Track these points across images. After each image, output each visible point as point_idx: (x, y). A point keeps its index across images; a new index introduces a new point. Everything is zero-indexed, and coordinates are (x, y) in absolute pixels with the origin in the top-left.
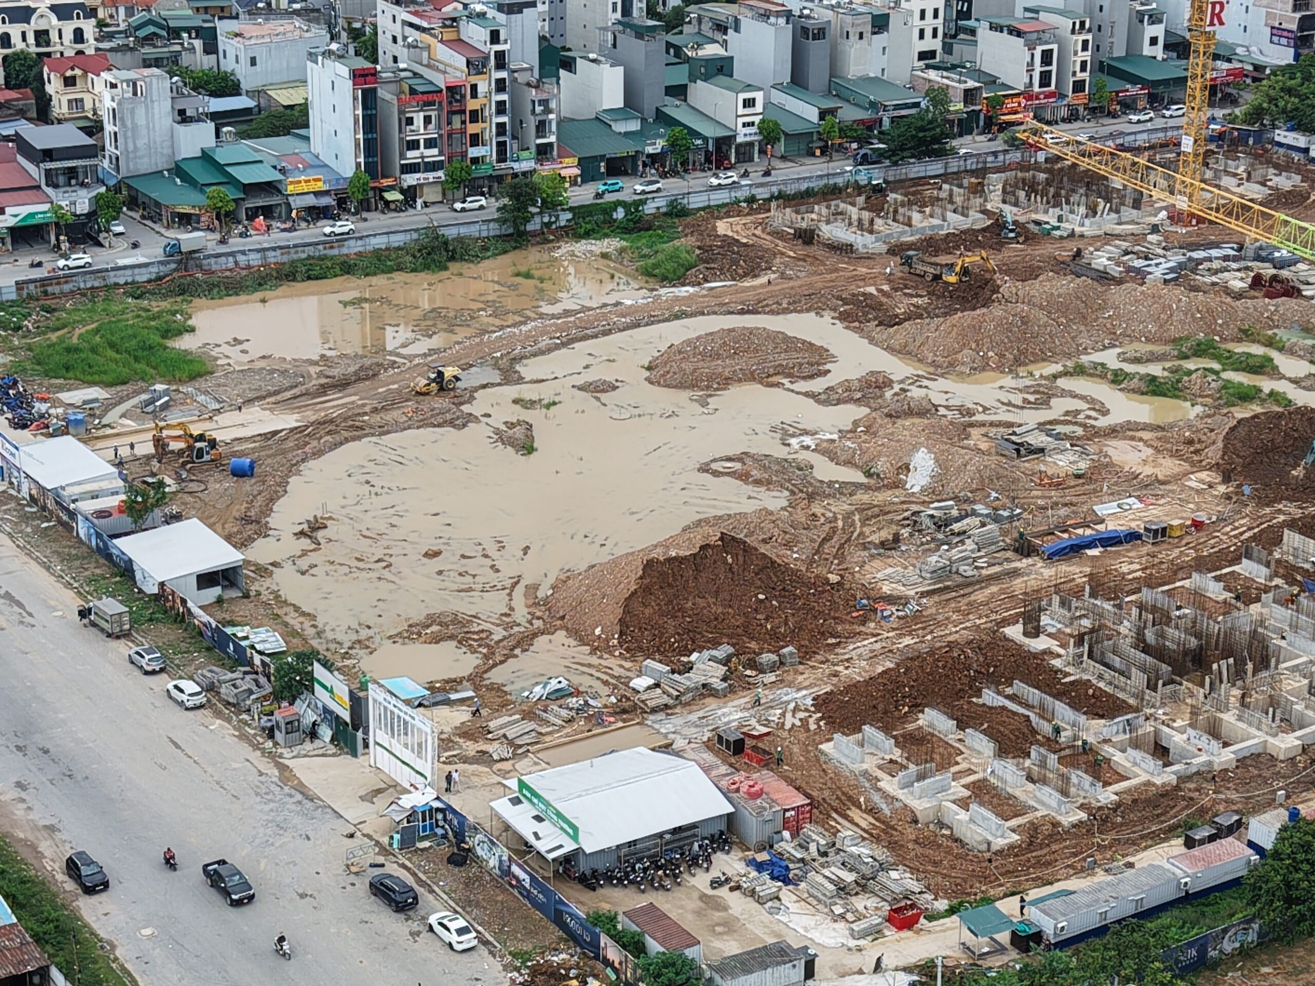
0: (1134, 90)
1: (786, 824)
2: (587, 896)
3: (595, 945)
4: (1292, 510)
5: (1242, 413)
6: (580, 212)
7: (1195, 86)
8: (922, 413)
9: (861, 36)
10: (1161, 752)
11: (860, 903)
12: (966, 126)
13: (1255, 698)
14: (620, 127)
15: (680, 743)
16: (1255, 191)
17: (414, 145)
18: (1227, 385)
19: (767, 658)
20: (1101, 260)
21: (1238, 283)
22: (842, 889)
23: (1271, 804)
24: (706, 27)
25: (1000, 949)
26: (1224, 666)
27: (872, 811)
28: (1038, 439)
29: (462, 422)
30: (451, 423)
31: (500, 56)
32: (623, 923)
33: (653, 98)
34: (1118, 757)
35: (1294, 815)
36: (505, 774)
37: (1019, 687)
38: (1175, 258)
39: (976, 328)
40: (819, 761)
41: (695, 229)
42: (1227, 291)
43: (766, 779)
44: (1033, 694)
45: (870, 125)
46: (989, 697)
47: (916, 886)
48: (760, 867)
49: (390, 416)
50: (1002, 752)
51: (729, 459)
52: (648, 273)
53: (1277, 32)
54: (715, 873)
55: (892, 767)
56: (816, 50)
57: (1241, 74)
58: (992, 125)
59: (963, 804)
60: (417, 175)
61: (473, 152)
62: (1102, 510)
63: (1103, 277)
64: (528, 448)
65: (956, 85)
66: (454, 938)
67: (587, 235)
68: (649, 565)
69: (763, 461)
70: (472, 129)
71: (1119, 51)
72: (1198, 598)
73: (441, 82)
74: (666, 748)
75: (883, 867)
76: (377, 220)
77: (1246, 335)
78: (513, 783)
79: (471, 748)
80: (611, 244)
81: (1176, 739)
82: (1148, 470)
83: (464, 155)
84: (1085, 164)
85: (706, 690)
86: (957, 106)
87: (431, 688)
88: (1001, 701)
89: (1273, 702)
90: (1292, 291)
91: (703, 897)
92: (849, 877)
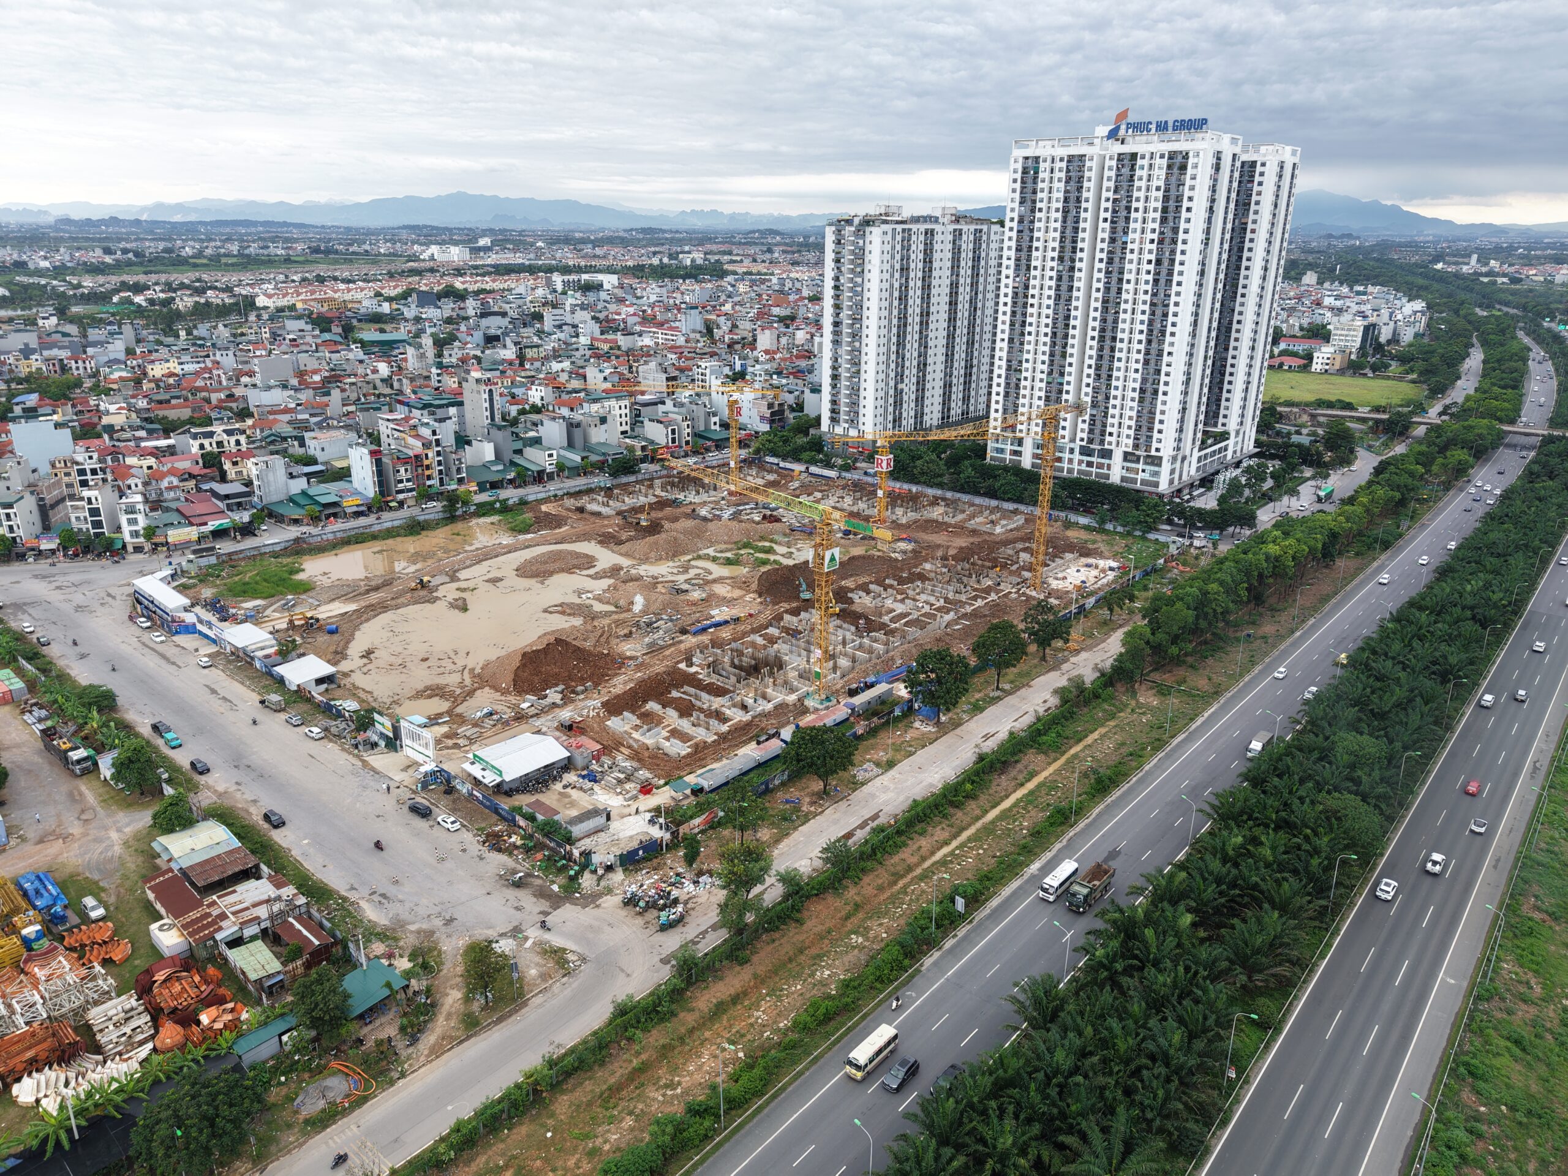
0: (709, 443)
1: (593, 757)
2: (508, 800)
3: (514, 820)
4: (786, 606)
5: (764, 569)
6: (480, 505)
7: (733, 440)
8: (637, 580)
9: (596, 426)
10: (744, 707)
11: (628, 786)
12: (643, 460)
13: (778, 681)
14: (494, 468)
15: (544, 729)
16: (760, 481)
17: (401, 481)
18: (757, 559)
19: (580, 688)
20: (703, 512)
21: (757, 519)
22: (620, 782)
23: (788, 723)
24: (529, 425)
25: (686, 797)
26: (766, 670)
27: (630, 747)
28: (685, 587)
29: (434, 600)
30: (428, 601)
31: (437, 441)
32: (525, 809)
33: (508, 455)
34: (727, 712)
35: (797, 726)
36: (467, 752)
37: (686, 688)
38: (732, 510)
39: (656, 543)
40: (605, 729)
41: (532, 510)
42: (754, 522)
43: (583, 740)
44: (692, 690)
45: (603, 462)
46: (675, 694)
47: (650, 776)
48: (583, 777)
49: (401, 600)
50: (681, 716)
51: (556, 606)
52: (513, 530)
53: (762, 418)
54: (564, 782)
55: (636, 728)
56: (577, 432)
57: (750, 435)
58: (653, 460)
59: (667, 739)
61: (429, 483)
62: (713, 613)
63: (705, 519)
64: (465, 609)
65: (638, 444)
66: (449, 826)
67: (484, 515)
68: (524, 655)
69: (570, 605)
70: (427, 473)
71: (702, 428)
72: (753, 644)
73: (411, 453)
74: (539, 732)
75: (636, 770)
76: (386, 515)
77: (762, 538)
78: (471, 756)
79: (450, 742)
80: (495, 518)
81: (750, 702)
82: (729, 595)
84: (693, 474)
85: (554, 705)
86: (639, 453)
87: (429, 718)
88: (679, 695)
89: (786, 682)
90: (777, 520)
91: (560, 793)
92: (622, 776)
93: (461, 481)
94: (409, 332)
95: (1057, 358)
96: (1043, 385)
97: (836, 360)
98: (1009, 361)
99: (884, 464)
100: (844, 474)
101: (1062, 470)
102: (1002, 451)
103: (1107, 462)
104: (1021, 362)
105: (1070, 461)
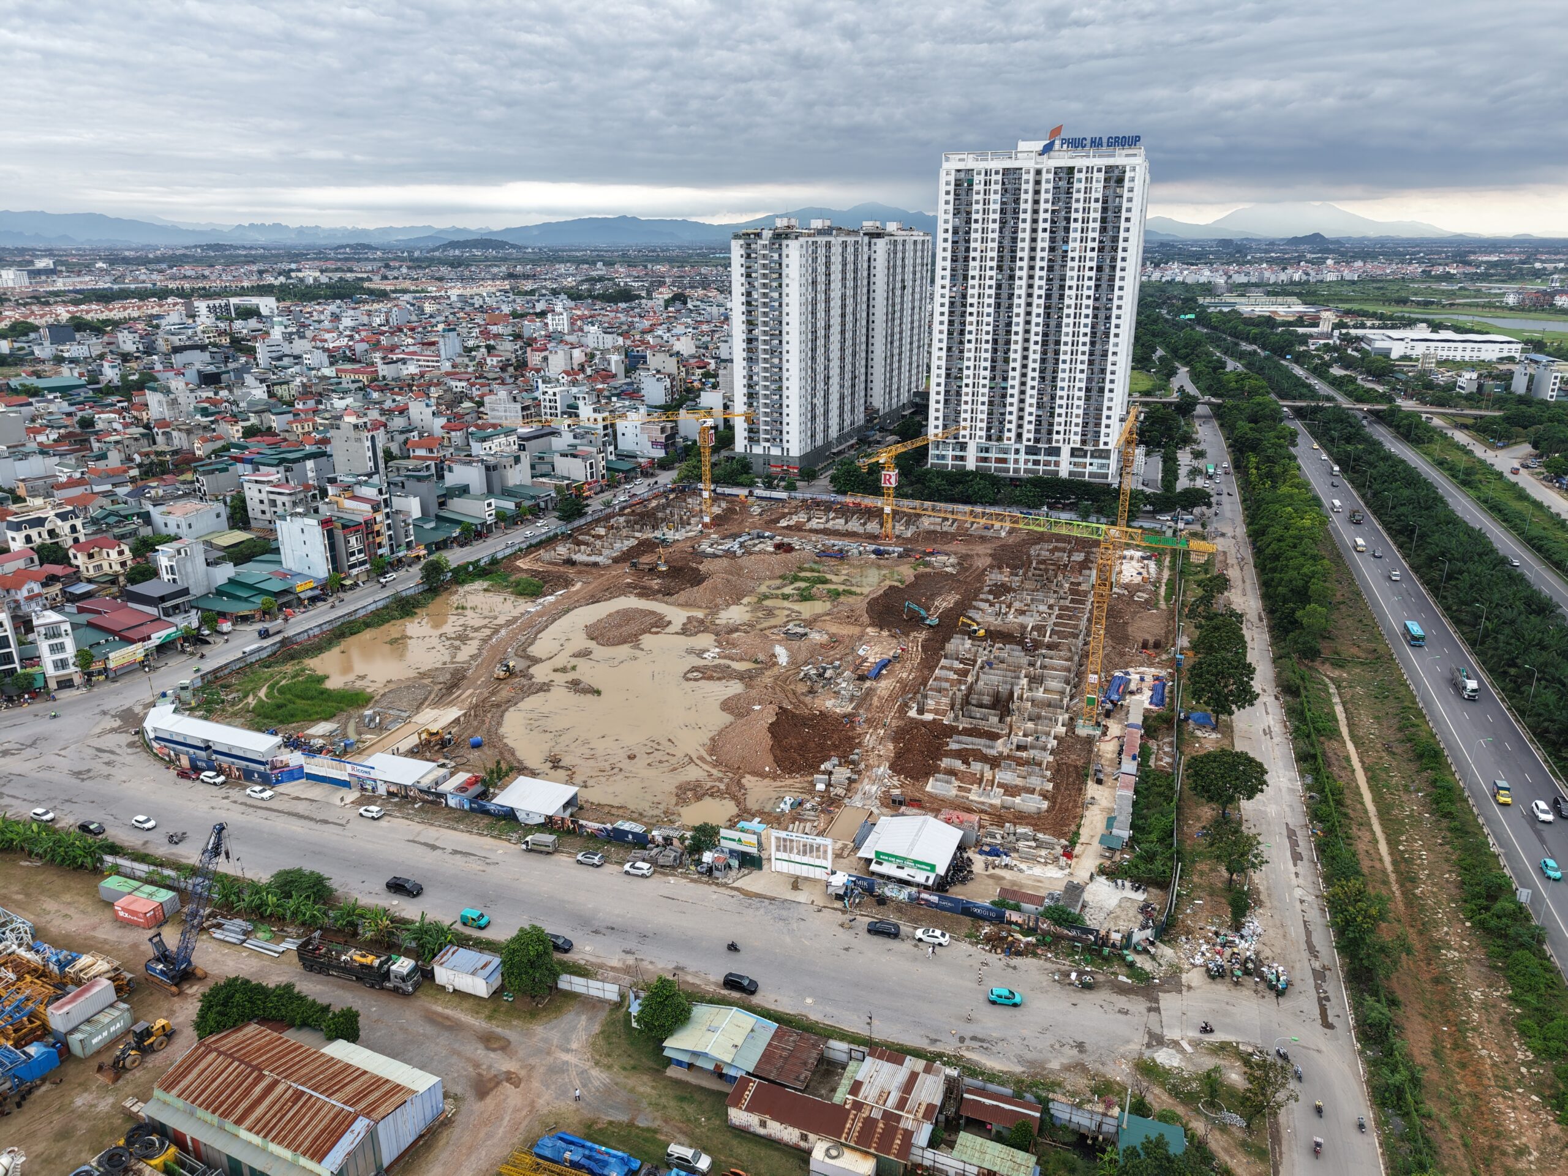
17: (353, 554)
56: (495, 475)
60: (356, 569)
61: (380, 552)
65: (561, 483)
70: (378, 540)
83: (376, 554)
95: (1000, 363)
96: (986, 390)
98: (948, 369)
101: (1007, 470)
102: (943, 457)
103: (1054, 458)
104: (961, 369)
105: (1016, 461)
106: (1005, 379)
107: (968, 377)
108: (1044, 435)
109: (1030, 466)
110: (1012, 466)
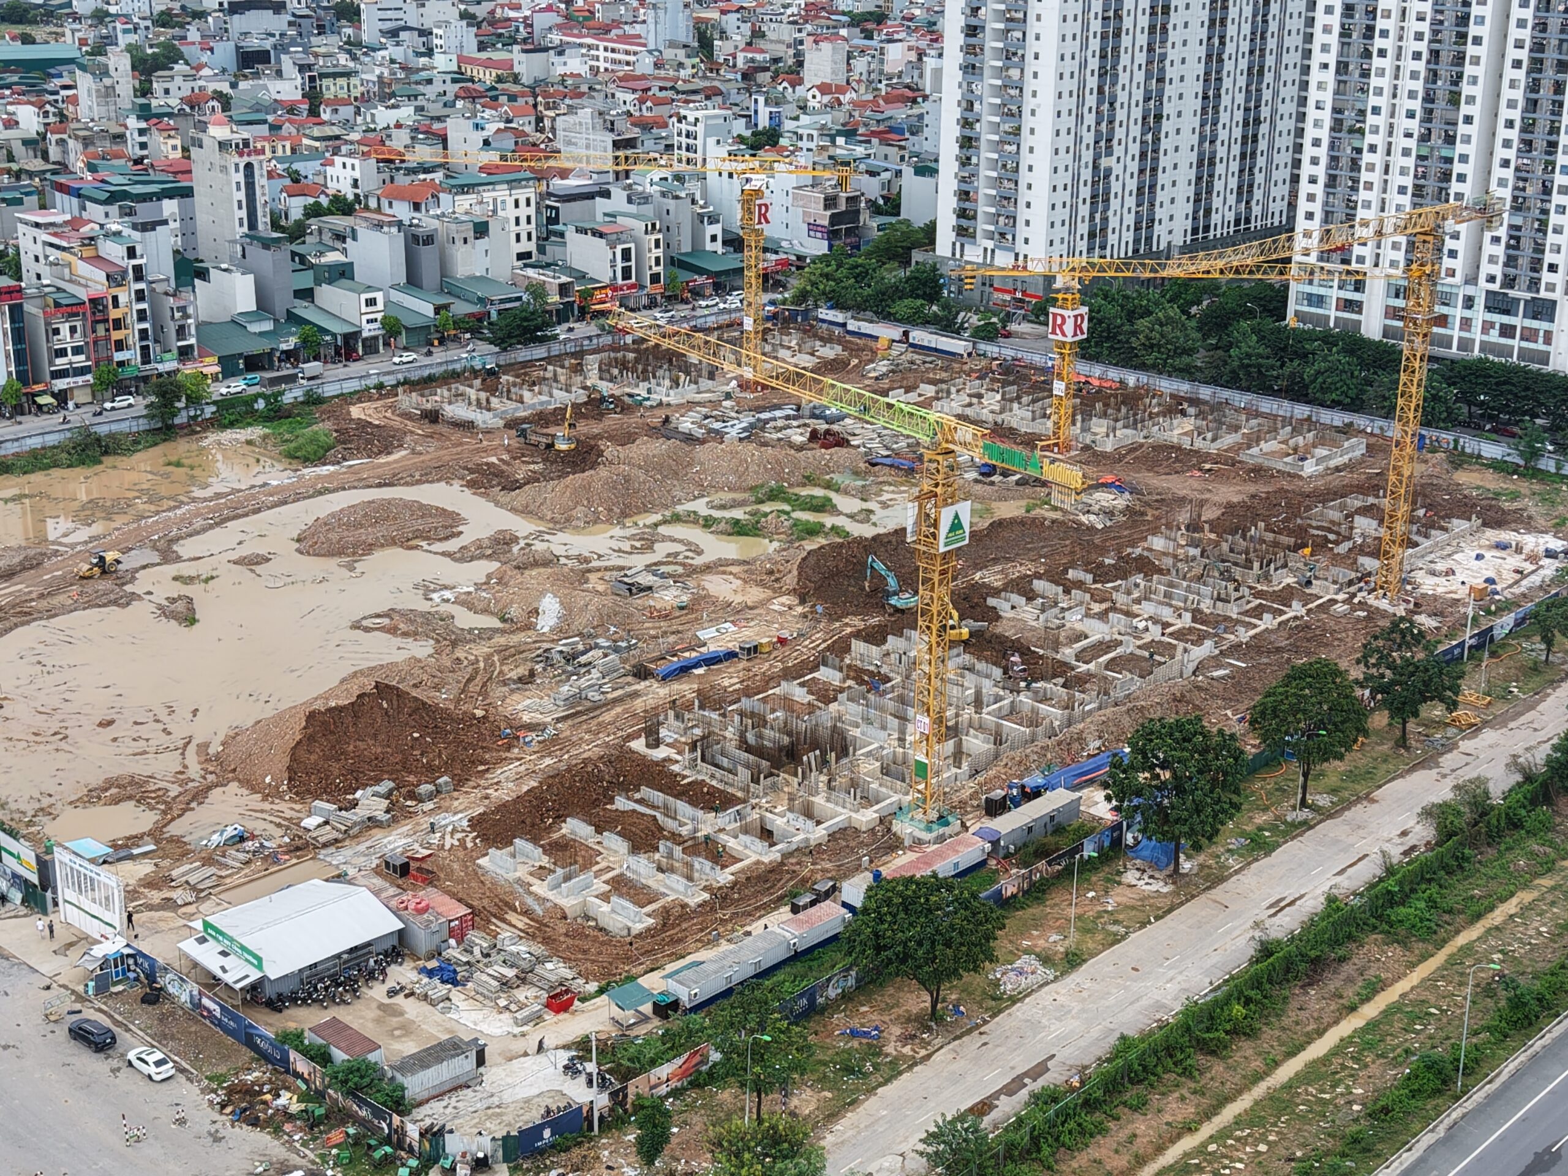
0: (700, 280)
1: (451, 933)
2: (274, 1018)
3: (285, 1061)
4: (856, 622)
5: (810, 545)
6: (226, 404)
7: (750, 274)
8: (546, 563)
9: (465, 241)
10: (767, 834)
11: (522, 994)
12: (563, 315)
13: (840, 781)
14: (254, 328)
15: (352, 872)
16: (806, 361)
17: (62, 353)
18: (796, 523)
19: (425, 788)
20: (686, 424)
21: (799, 438)
22: (505, 984)
23: (858, 869)
24: (327, 237)
25: (644, 1019)
26: (812, 757)
27: (526, 913)
28: (646, 579)
29: (126, 601)
30: (115, 602)
31: (138, 269)
32: (309, 1038)
33: (283, 301)
34: (732, 843)
35: (877, 876)
36: (190, 917)
37: (646, 792)
38: (747, 420)
39: (587, 487)
40: (477, 875)
41: (331, 415)
42: (791, 445)
43: (431, 895)
44: (658, 797)
45: (480, 318)
46: (621, 803)
47: (568, 974)
48: (430, 973)
49: (56, 601)
50: (635, 849)
51: (378, 616)
52: (291, 456)
53: (813, 227)
54: (391, 983)
55: (541, 873)
56: (427, 254)
57: (786, 263)
58: (583, 314)
59: (605, 897)
60: (67, 380)
61: (119, 356)
62: (703, 635)
63: (689, 439)
64: (190, 620)
65: (552, 280)
66: (152, 1070)
67: (232, 425)
68: (311, 716)
69: (409, 616)
70: (116, 335)
71: (686, 248)
72: (787, 703)
73: (83, 295)
74: (340, 878)
75: (540, 961)
76: (31, 423)
77: (809, 480)
78: (198, 925)
79: (156, 896)
80: (255, 432)
81: (778, 822)
82: (738, 599)
83: (110, 359)
84: (666, 344)
85: (372, 823)
86: (554, 298)
87: (114, 845)
88: (632, 806)
89: (854, 784)
90: (841, 442)
91: (381, 1007)
92: (510, 973)
93: (185, 353)
94: (83, 42)
95: (1441, 104)
96: (1410, 162)
97: (970, 106)
98: (1336, 110)
99: (1069, 327)
100: (983, 346)
101: (1447, 342)
102: (1320, 301)
103: (1542, 325)
104: (1362, 113)
105: (1466, 323)
106: (1450, 140)
107: (1375, 130)
108: (1524, 274)
109: (1494, 336)
110: (1456, 333)
